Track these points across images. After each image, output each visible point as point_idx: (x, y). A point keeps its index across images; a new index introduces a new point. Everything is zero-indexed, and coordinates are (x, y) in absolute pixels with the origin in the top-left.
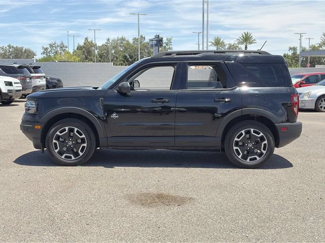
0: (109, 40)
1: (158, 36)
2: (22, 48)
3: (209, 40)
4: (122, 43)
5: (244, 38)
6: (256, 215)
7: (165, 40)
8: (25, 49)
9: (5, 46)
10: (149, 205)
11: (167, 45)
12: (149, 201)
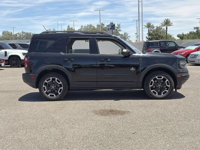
0: (82, 27)
1: (112, 23)
2: (30, 33)
3: (143, 24)
4: (90, 28)
5: (165, 22)
6: (163, 119)
7: (116, 26)
8: (32, 34)
9: (20, 33)
10: (106, 115)
11: (118, 28)
12: (105, 113)
